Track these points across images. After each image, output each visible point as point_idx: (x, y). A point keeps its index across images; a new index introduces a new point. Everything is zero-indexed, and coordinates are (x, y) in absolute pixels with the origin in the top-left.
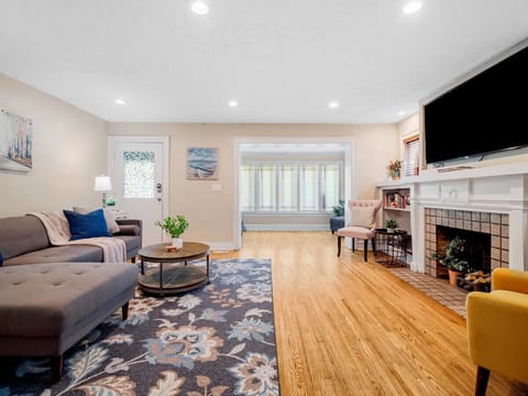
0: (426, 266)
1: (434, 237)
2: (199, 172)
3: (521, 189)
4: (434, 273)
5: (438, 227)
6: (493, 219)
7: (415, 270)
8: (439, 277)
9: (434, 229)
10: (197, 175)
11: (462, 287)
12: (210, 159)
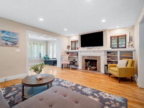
0: (82, 67)
1: (84, 62)
2: (8, 42)
3: (104, 53)
4: (84, 69)
5: (85, 60)
6: (98, 57)
7: (80, 69)
8: (85, 69)
9: (84, 60)
10: (7, 44)
11: (91, 70)
12: (15, 37)
